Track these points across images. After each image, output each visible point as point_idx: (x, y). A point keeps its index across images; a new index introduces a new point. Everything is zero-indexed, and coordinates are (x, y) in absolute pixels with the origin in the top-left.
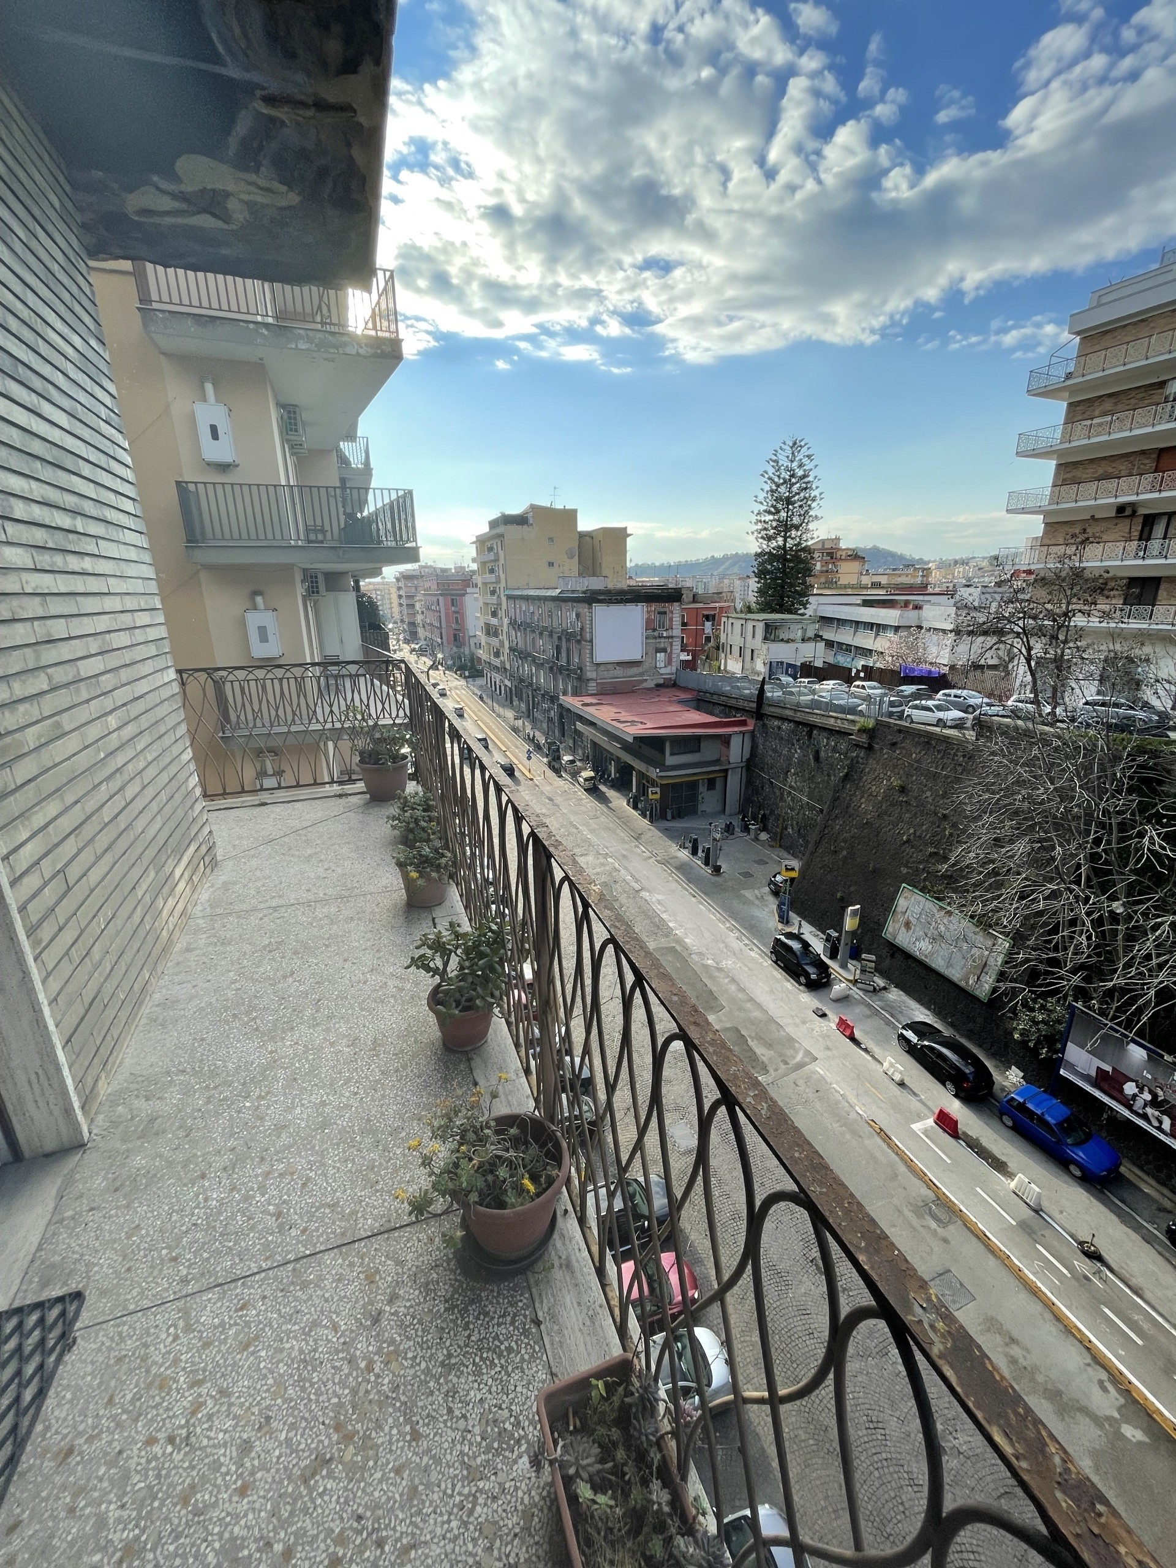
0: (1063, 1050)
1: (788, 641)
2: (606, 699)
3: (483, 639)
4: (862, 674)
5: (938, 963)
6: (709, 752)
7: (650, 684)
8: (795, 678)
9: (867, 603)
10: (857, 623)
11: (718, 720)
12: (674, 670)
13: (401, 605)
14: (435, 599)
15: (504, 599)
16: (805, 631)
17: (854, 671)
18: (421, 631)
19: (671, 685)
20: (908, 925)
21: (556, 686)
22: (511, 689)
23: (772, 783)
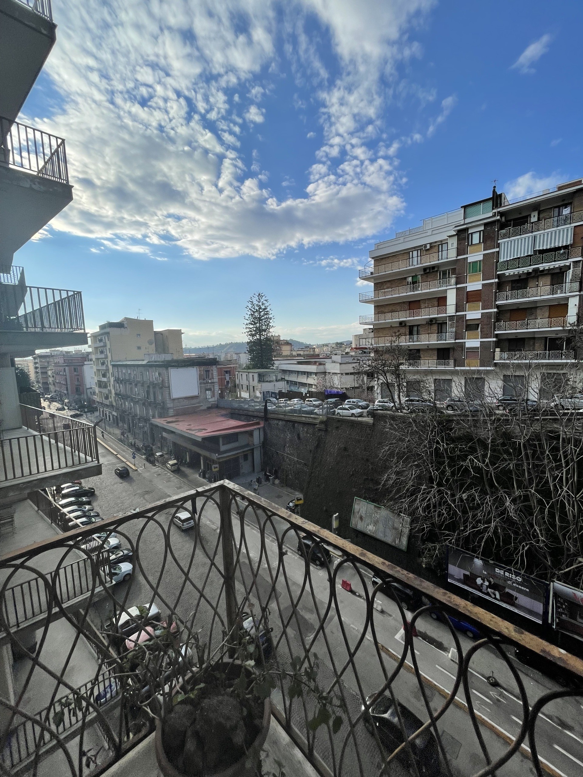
0: (447, 569)
1: (270, 382)
2: (180, 418)
3: (97, 390)
4: (308, 395)
5: (380, 536)
6: (242, 440)
7: (204, 407)
8: (277, 399)
9: (299, 363)
10: (298, 371)
11: (246, 423)
12: (216, 399)
13: (37, 373)
14: (62, 368)
15: (110, 367)
16: (276, 376)
17: (304, 394)
18: (52, 387)
19: (216, 407)
20: (361, 518)
21: (147, 413)
22: (117, 417)
23: (277, 453)
